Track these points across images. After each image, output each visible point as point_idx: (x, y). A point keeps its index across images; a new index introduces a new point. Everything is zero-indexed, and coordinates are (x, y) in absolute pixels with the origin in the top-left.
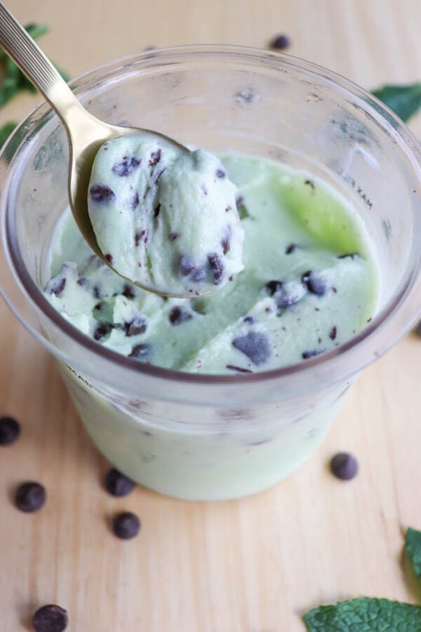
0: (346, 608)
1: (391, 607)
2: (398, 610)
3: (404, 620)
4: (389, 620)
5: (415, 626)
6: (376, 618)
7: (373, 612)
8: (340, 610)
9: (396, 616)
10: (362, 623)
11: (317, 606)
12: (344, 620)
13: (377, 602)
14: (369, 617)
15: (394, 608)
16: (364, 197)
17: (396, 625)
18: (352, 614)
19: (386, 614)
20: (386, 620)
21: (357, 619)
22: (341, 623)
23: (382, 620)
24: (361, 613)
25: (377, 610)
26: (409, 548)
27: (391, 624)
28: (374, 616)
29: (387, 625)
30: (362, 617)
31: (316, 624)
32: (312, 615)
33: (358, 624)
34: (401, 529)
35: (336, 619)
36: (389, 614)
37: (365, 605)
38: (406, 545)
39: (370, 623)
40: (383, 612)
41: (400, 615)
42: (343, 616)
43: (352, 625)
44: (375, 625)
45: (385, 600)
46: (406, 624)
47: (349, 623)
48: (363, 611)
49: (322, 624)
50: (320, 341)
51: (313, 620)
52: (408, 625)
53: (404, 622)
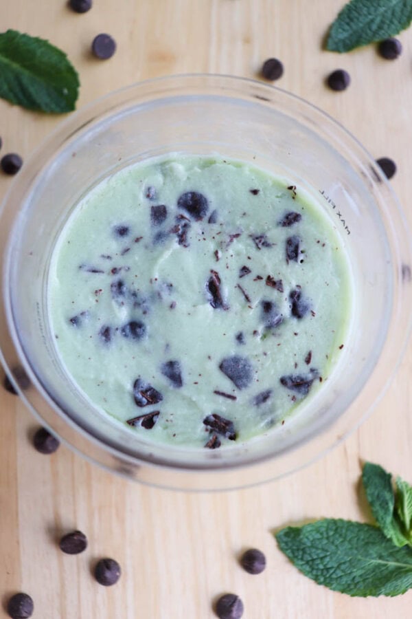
0: (309, 529)
1: (346, 526)
2: (351, 528)
3: (355, 535)
4: (344, 535)
5: (363, 540)
6: (333, 535)
7: (331, 529)
8: (304, 531)
9: (349, 533)
10: (322, 539)
11: (287, 526)
12: (307, 538)
13: (334, 522)
14: (327, 533)
15: (348, 527)
16: (346, 228)
17: (348, 539)
18: (314, 533)
19: (341, 531)
20: (341, 535)
21: (318, 536)
22: (305, 540)
23: (337, 536)
24: (321, 531)
25: (334, 528)
26: (365, 479)
27: (345, 539)
28: (331, 533)
29: (341, 540)
30: (322, 534)
31: (285, 539)
32: (282, 533)
33: (318, 539)
34: (360, 462)
35: (301, 537)
36: (344, 531)
37: (325, 525)
38: (363, 475)
39: (328, 538)
40: (339, 530)
41: (352, 532)
42: (307, 534)
43: (314, 540)
44: (331, 539)
45: (341, 520)
46: (356, 539)
47: (311, 538)
48: (323, 529)
49: (289, 539)
50: (296, 365)
51: (283, 537)
52: (358, 540)
53: (355, 537)
